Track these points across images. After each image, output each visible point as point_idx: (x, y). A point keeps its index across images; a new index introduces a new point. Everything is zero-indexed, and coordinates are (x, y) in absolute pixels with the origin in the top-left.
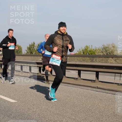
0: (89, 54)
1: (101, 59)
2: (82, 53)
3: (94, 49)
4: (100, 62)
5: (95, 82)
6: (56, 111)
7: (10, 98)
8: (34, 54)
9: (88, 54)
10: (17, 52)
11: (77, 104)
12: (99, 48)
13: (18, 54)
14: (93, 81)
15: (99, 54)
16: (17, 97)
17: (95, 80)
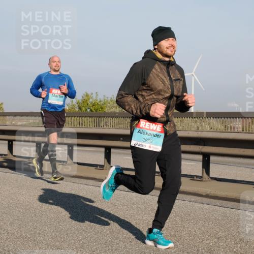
0: (91, 110)
1: (116, 120)
2: (77, 109)
3: (102, 100)
4: (113, 126)
5: (103, 169)
6: (21, 231)
9: (89, 110)
11: (65, 216)
12: (111, 98)
14: (98, 167)
15: (112, 110)
17: (103, 164)
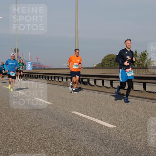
7: (108, 123)
8: (136, 66)
10: (115, 65)
13: (116, 66)
16: (116, 121)
